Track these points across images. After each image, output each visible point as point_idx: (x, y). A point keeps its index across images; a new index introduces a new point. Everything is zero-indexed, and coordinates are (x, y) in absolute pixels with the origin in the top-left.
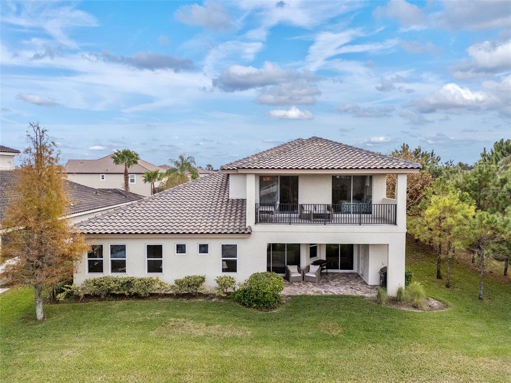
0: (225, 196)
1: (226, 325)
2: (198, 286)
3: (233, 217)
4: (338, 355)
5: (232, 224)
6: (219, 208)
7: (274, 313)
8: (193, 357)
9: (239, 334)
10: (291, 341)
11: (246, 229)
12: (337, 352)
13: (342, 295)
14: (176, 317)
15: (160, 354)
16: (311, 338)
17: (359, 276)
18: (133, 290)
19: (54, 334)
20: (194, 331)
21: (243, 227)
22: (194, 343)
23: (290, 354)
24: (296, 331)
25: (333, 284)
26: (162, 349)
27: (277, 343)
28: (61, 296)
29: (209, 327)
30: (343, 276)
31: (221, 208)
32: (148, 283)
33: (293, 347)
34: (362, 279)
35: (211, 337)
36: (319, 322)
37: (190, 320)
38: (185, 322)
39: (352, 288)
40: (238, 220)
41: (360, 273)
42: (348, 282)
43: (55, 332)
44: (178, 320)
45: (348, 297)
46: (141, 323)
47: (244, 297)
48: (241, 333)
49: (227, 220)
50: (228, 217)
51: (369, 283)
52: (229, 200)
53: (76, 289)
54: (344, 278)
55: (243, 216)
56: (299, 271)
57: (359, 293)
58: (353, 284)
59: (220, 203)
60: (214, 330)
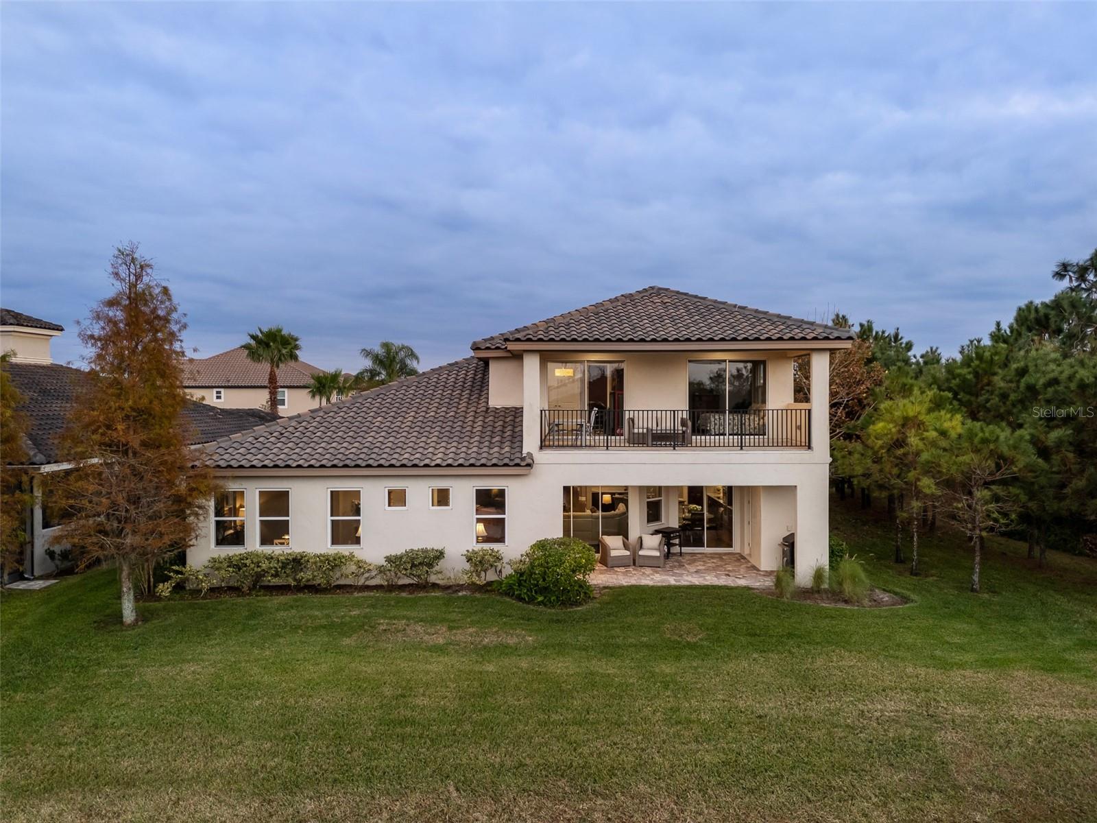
0: (481, 402)
1: (485, 628)
2: (430, 565)
3: (498, 438)
4: (696, 668)
5: (496, 449)
6: (470, 423)
7: (576, 612)
8: (427, 673)
9: (512, 641)
10: (609, 650)
11: (523, 459)
12: (695, 664)
13: (708, 585)
14: (390, 618)
15: (365, 669)
16: (647, 646)
17: (744, 558)
18: (305, 576)
19: (161, 643)
20: (426, 638)
21: (518, 455)
22: (427, 654)
23: (606, 667)
24: (619, 637)
25: (692, 569)
26: (370, 663)
27: (584, 653)
28: (164, 589)
29: (455, 631)
30: (712, 558)
31: (474, 422)
32: (335, 563)
33: (613, 659)
34: (749, 562)
35: (458, 645)
36: (664, 624)
37: (417, 622)
38: (408, 625)
39: (729, 575)
40: (508, 443)
41: (746, 552)
42: (721, 566)
43: (162, 639)
44: (394, 622)
45: (720, 587)
46: (324, 627)
47: (519, 586)
48: (515, 640)
49: (487, 444)
50: (487, 438)
51: (762, 568)
52: (488, 409)
53: (193, 575)
54: (715, 561)
55: (517, 438)
56: (626, 547)
57: (742, 582)
58: (730, 569)
59: (472, 414)
60: (465, 635)
